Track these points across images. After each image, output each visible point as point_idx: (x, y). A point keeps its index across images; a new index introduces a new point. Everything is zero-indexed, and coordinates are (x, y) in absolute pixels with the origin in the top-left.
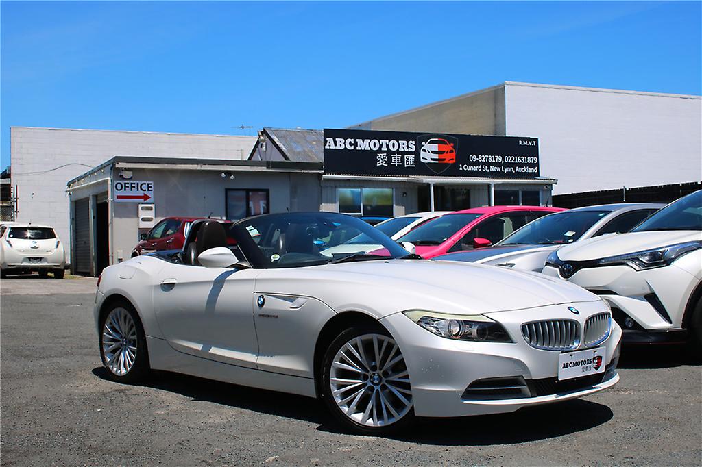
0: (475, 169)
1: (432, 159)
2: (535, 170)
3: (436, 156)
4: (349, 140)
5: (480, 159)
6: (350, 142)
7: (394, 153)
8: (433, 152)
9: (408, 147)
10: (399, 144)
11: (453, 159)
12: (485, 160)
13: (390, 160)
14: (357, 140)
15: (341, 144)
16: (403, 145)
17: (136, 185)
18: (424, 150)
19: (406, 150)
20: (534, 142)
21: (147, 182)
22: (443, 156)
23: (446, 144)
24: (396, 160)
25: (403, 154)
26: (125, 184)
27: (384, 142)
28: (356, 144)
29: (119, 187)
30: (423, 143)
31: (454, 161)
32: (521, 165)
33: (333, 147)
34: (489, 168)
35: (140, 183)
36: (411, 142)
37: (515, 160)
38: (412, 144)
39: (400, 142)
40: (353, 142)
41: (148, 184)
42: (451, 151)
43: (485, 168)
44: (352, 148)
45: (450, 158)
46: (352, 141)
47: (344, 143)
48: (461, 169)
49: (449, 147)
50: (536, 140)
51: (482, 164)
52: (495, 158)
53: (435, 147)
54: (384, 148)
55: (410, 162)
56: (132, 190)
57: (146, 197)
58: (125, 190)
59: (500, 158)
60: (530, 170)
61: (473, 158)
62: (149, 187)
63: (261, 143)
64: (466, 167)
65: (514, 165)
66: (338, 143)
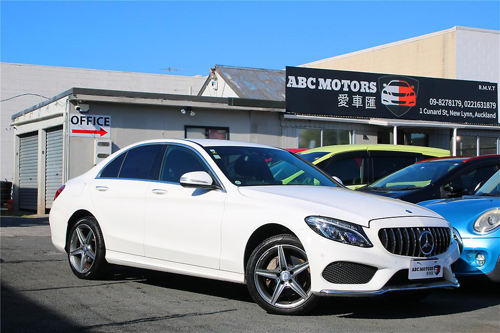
0: (435, 112)
1: (392, 102)
2: (494, 116)
3: (397, 99)
4: (310, 79)
5: (440, 102)
6: (312, 81)
7: (355, 94)
8: (394, 94)
9: (369, 88)
10: (360, 85)
11: (413, 102)
12: (445, 104)
13: (350, 101)
14: (319, 79)
15: (303, 83)
16: (365, 86)
17: (92, 119)
18: (385, 92)
19: (368, 91)
20: (494, 87)
21: (104, 117)
22: (404, 99)
23: (408, 86)
24: (357, 101)
25: (364, 95)
26: (81, 117)
27: (346, 82)
28: (317, 84)
29: (75, 120)
30: (385, 85)
31: (414, 105)
32: (480, 111)
33: (295, 86)
34: (448, 113)
35: (97, 117)
36: (372, 83)
37: (474, 105)
38: (373, 85)
39: (361, 82)
40: (315, 82)
41: (105, 118)
42: (412, 94)
43: (445, 112)
44: (314, 87)
45: (411, 101)
46: (314, 80)
47: (306, 82)
48: (421, 113)
49: (409, 90)
50: (496, 85)
51: (442, 108)
52: (455, 102)
53: (396, 89)
54: (346, 89)
55: (371, 103)
56: (88, 124)
57: (102, 132)
58: (81, 124)
59: (459, 102)
60: (489, 116)
61: (433, 101)
62: (106, 122)
63: (212, 80)
64: (426, 111)
65: (473, 110)
66: (300, 82)
